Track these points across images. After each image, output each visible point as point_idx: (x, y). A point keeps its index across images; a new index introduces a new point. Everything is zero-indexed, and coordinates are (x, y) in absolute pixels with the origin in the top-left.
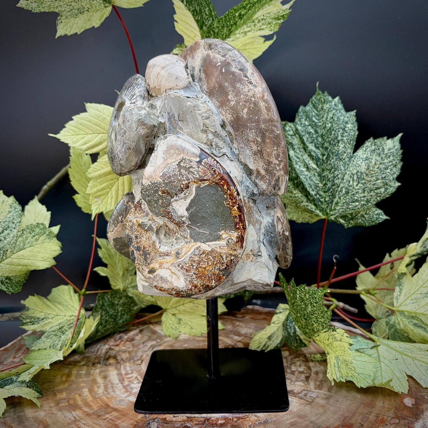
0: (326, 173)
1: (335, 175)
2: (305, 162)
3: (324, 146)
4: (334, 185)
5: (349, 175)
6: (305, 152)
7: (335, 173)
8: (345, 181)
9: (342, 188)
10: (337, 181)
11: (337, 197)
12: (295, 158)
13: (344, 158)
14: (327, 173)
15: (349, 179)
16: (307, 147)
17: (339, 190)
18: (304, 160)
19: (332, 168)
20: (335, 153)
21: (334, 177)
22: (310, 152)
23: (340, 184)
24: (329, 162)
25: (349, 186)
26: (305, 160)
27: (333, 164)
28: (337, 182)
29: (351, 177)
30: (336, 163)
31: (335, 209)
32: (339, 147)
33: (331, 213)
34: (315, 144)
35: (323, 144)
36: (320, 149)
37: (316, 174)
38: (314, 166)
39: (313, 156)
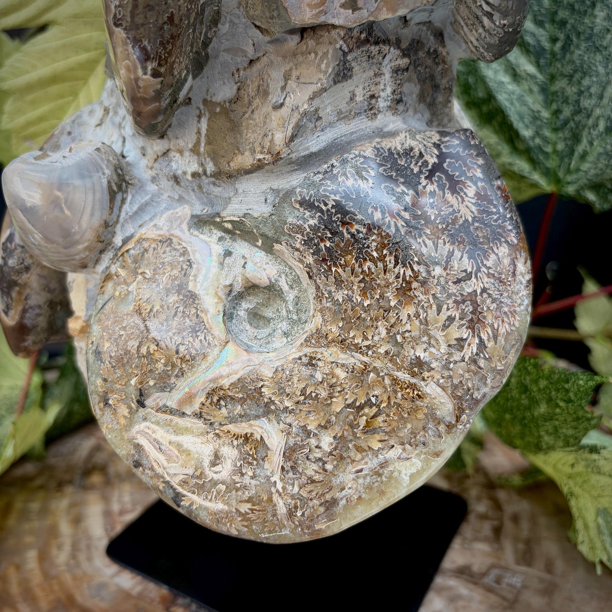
0: (560, 84)
1: (582, 88)
3: (558, 19)
4: (578, 112)
7: (583, 82)
8: (605, 101)
9: (598, 118)
10: (586, 103)
11: (585, 141)
13: (605, 44)
14: (562, 84)
17: (590, 123)
19: (575, 71)
20: (584, 33)
21: (580, 93)
23: (592, 110)
24: (568, 56)
27: (578, 62)
28: (587, 105)
30: (586, 59)
31: (578, 170)
32: (595, 17)
33: (569, 178)
34: (535, 16)
35: (556, 13)
36: (547, 25)
37: (536, 89)
38: (531, 69)
39: (529, 44)
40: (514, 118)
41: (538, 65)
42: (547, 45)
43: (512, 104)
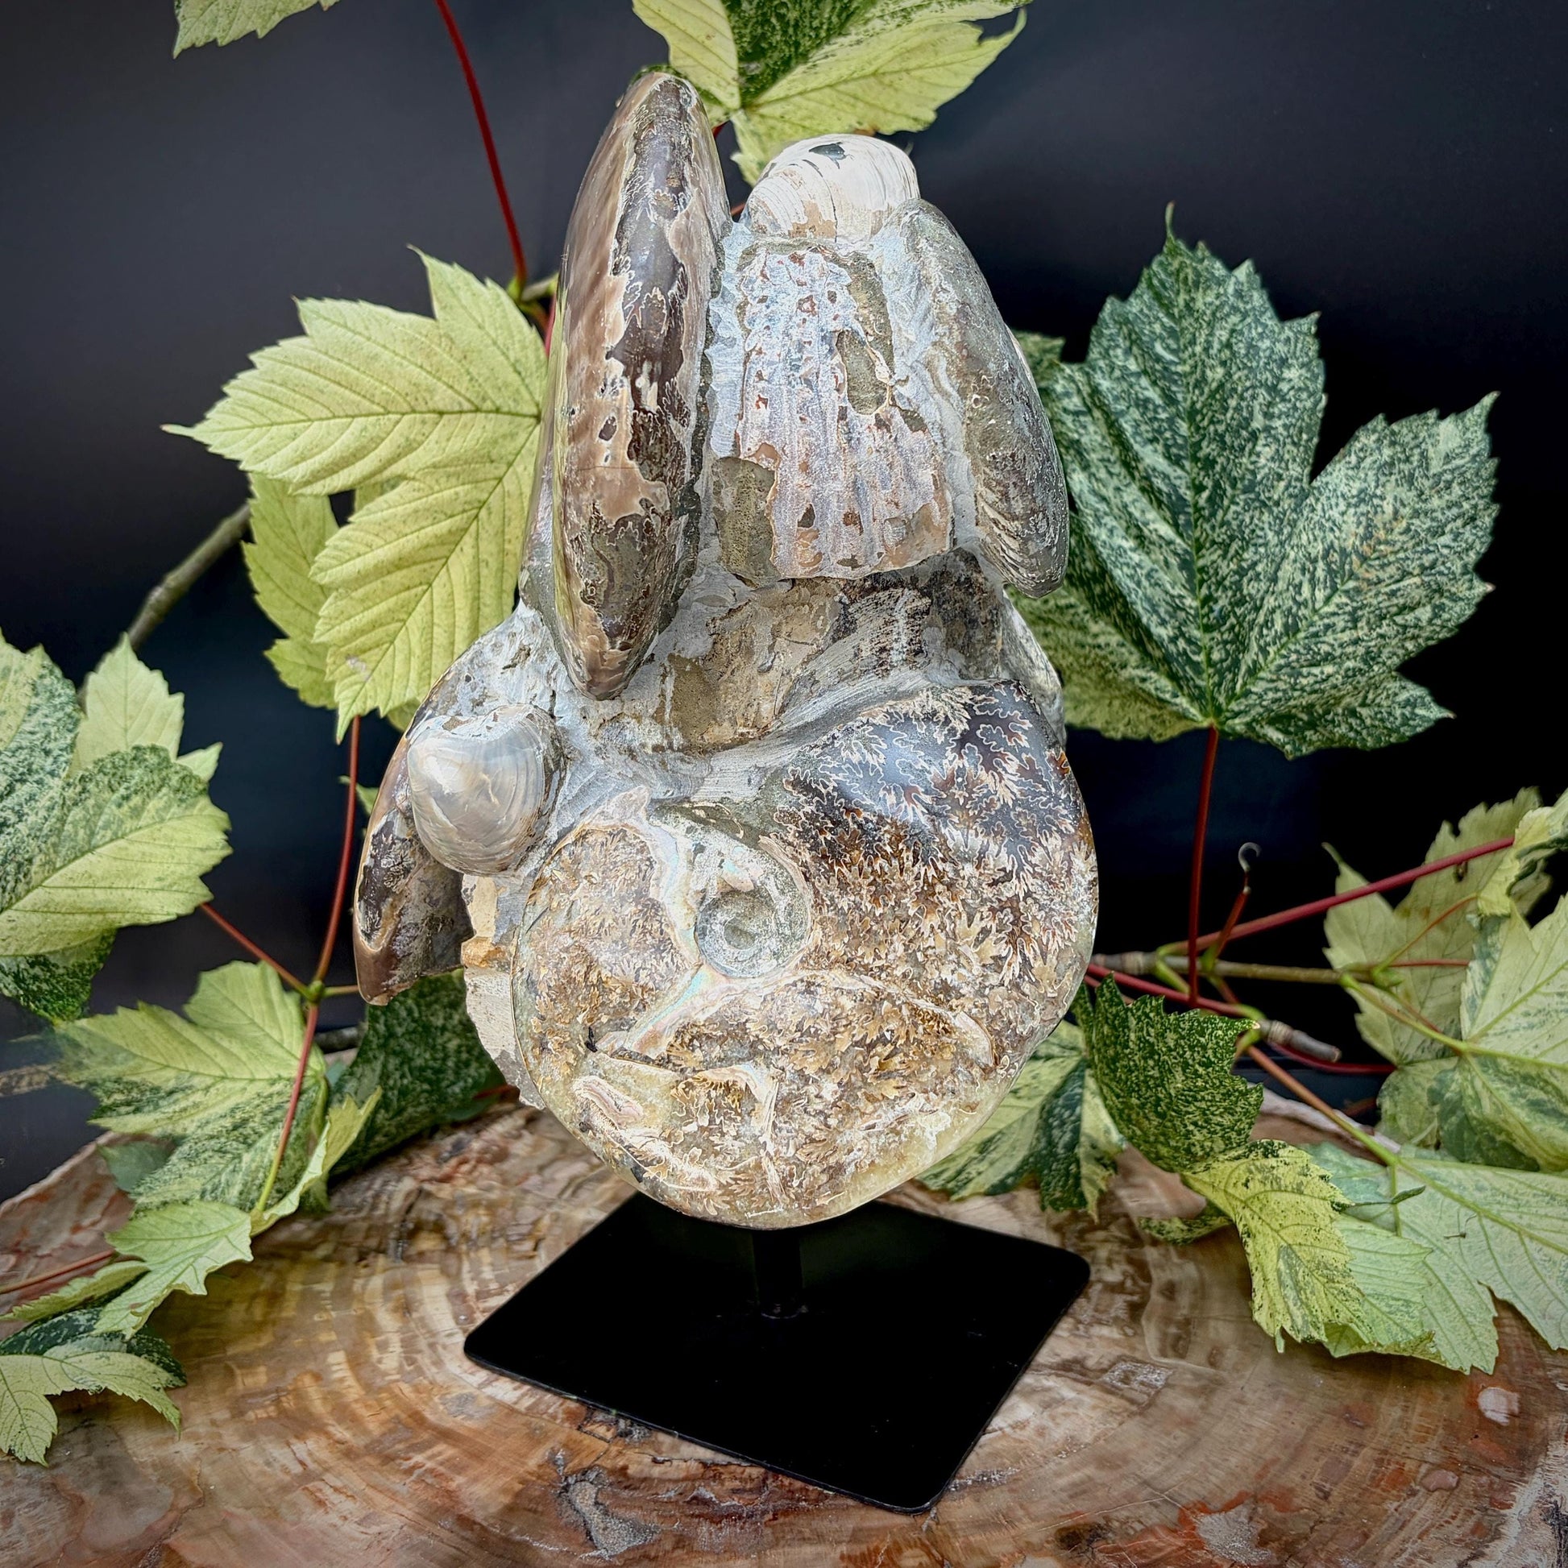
0: (1210, 557)
1: (1245, 565)
2: (1130, 514)
3: (1201, 454)
4: (1241, 602)
5: (1295, 561)
6: (1128, 479)
7: (1246, 556)
8: (1281, 585)
9: (1273, 611)
10: (1250, 588)
11: (1254, 648)
12: (1093, 500)
13: (1276, 497)
14: (1214, 557)
15: (1298, 577)
16: (1137, 459)
17: (1261, 619)
18: (1125, 506)
19: (1232, 538)
20: (1243, 478)
21: (1241, 572)
22: (1147, 478)
23: (1262, 599)
24: (1220, 513)
25: (1299, 605)
26: (1132, 509)
27: (1234, 524)
28: (1253, 592)
29: (1303, 570)
30: (1248, 520)
31: (1247, 694)
32: (1258, 455)
33: (1234, 706)
34: (1167, 447)
35: (1197, 446)
36: (1187, 464)
37: (1174, 561)
38: (1166, 531)
39: (1160, 491)
40: (1140, 608)
41: (1175, 525)
42: (1188, 495)
43: (1139, 584)
